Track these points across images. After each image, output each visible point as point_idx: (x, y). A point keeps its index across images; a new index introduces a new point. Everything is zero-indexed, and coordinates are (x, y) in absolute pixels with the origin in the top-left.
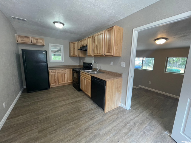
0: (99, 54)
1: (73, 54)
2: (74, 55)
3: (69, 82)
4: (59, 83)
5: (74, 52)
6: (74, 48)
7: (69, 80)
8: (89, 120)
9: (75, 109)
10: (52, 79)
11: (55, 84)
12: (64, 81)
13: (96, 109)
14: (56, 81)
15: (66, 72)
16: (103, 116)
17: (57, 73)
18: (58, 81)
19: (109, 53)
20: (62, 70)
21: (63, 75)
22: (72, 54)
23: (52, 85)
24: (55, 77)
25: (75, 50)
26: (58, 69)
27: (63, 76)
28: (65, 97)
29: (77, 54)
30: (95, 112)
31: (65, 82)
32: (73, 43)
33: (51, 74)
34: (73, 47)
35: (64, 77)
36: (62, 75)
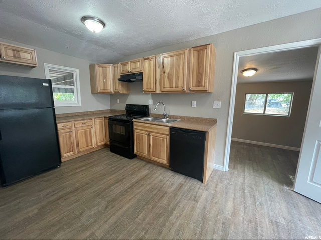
0: (174, 89)
1: (102, 88)
2: (106, 91)
3: (99, 144)
4: (80, 150)
5: (105, 84)
6: (105, 77)
7: (99, 142)
8: (194, 203)
9: (155, 193)
10: (64, 143)
11: (72, 153)
12: (90, 144)
13: (187, 181)
14: (74, 146)
15: (94, 125)
16: (207, 190)
17: (74, 129)
18: (78, 146)
19: (199, 87)
20: (86, 121)
21: (88, 132)
22: (100, 88)
23: (66, 156)
24: (72, 139)
25: (106, 81)
26: (77, 121)
27: (87, 135)
28: (115, 176)
29: (111, 89)
30: (190, 187)
31: (92, 145)
32: (102, 68)
33: (62, 131)
34: (101, 73)
35: (89, 136)
36: (85, 132)
